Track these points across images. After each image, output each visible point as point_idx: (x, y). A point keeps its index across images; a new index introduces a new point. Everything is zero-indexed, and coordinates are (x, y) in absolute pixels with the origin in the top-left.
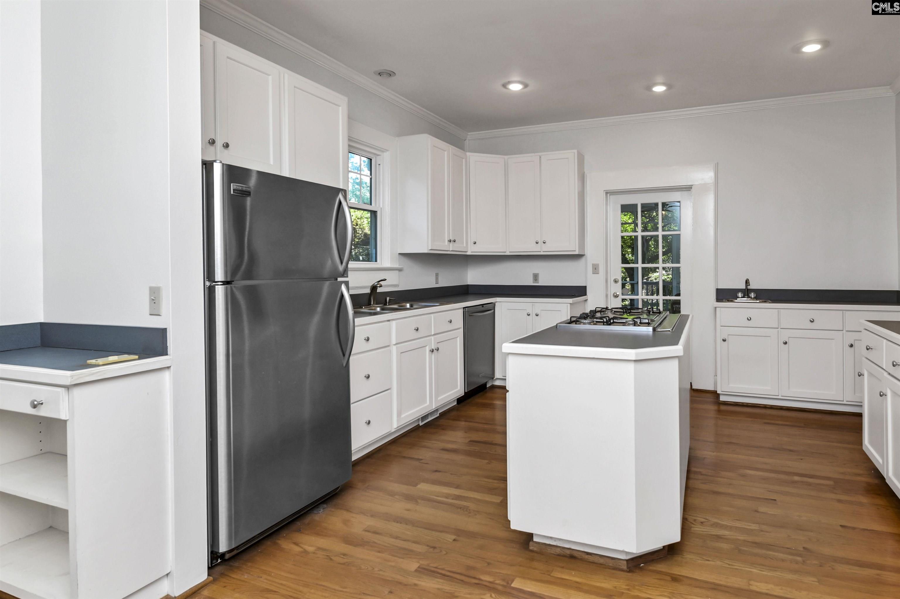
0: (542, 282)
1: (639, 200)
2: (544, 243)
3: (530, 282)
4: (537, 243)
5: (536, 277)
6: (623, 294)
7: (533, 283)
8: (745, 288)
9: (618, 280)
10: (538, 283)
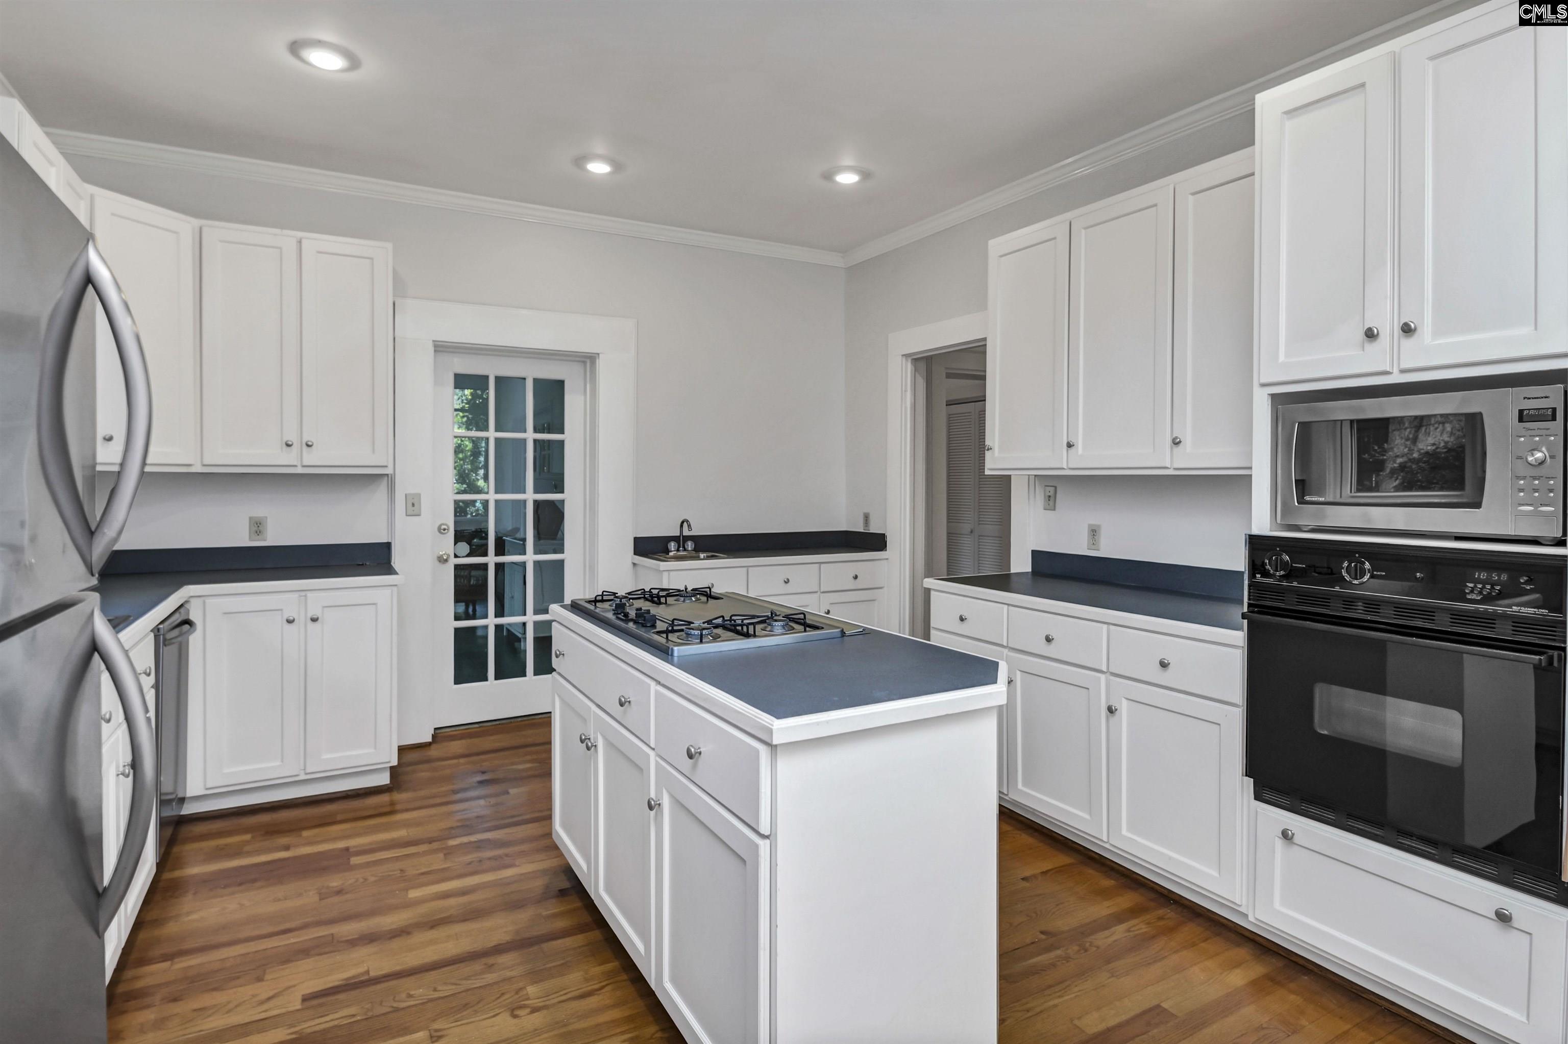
0: (274, 537)
1: (492, 369)
2: (308, 446)
3: (241, 538)
4: (288, 445)
5: (257, 526)
6: (456, 556)
7: (251, 539)
8: (679, 535)
9: (448, 527)
10: (265, 540)
